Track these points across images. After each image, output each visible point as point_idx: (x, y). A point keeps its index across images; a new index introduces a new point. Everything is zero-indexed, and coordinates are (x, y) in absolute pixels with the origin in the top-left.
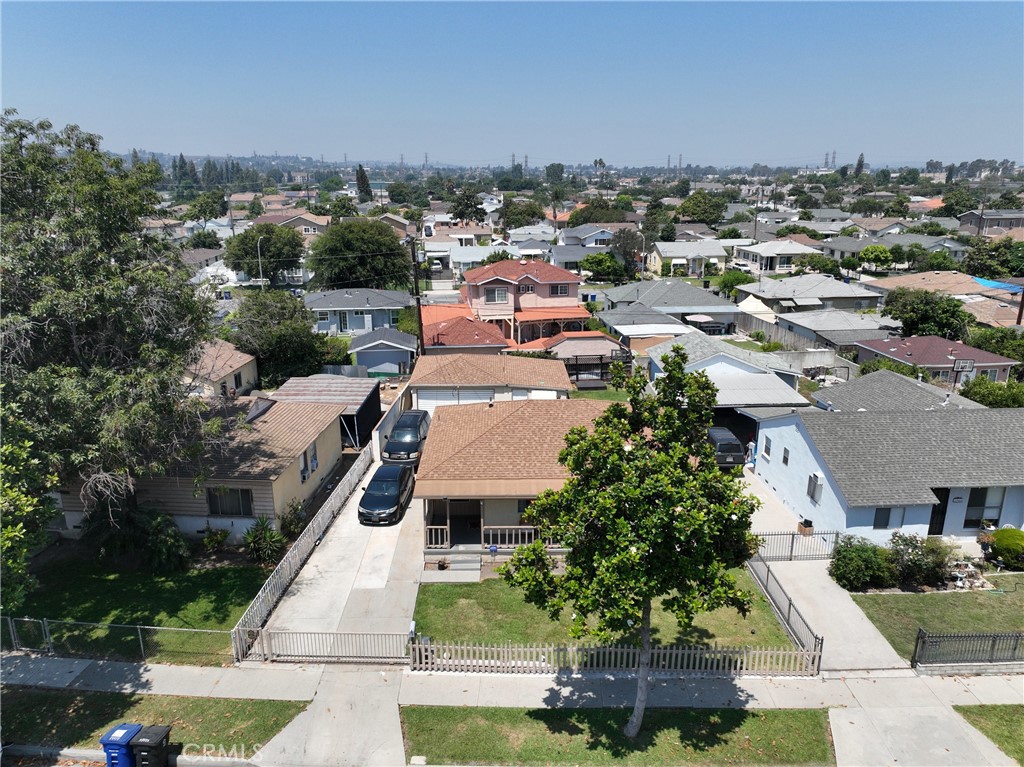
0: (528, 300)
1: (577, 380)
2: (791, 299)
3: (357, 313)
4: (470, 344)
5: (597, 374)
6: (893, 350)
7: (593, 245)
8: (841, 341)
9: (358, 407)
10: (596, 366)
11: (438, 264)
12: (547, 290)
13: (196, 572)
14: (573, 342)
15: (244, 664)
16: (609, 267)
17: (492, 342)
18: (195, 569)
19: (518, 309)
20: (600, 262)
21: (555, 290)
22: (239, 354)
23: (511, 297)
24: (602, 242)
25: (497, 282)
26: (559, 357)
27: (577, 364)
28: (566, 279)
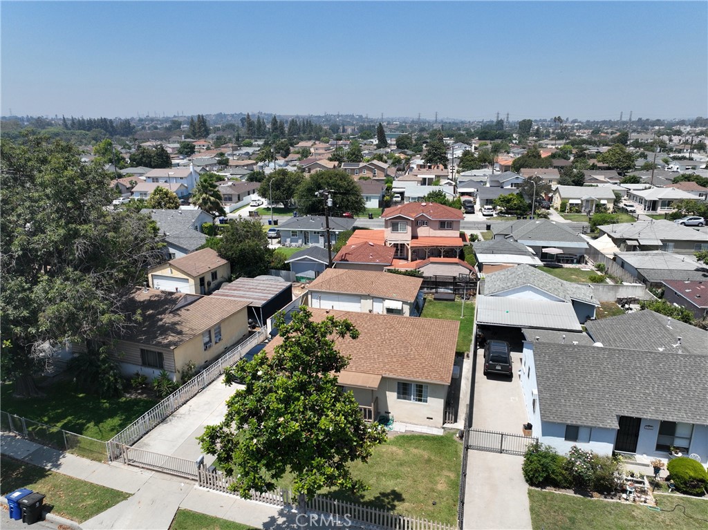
0: (423, 231)
1: (436, 292)
2: (637, 240)
3: (315, 232)
4: (365, 262)
5: (451, 289)
6: (687, 291)
7: (509, 187)
8: (652, 278)
9: (264, 302)
10: (450, 284)
11: (398, 197)
12: (438, 225)
13: (124, 399)
14: (435, 265)
15: (114, 463)
16: (515, 205)
17: (380, 261)
18: (125, 397)
19: (414, 237)
20: (509, 201)
21: (443, 225)
22: (219, 259)
23: (409, 229)
24: (517, 185)
25: (399, 218)
26: (424, 275)
27: (436, 282)
28: (451, 217)
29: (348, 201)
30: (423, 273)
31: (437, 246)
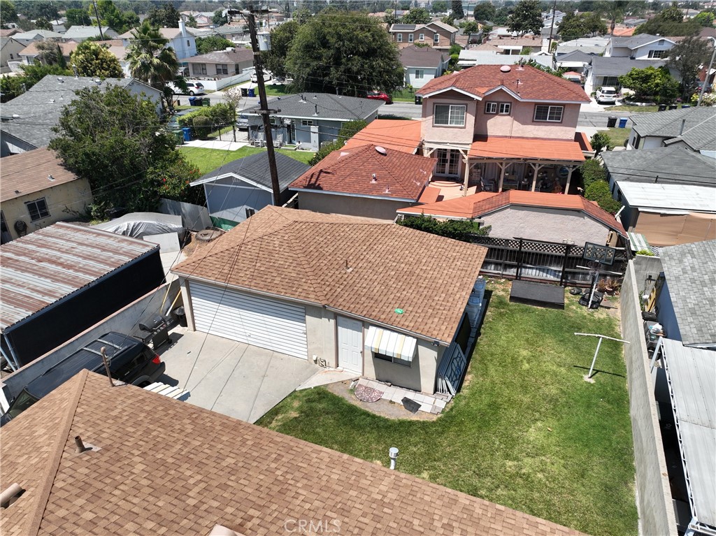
1: (518, 277)
4: (359, 192)
5: (555, 273)
7: (645, 57)
10: (556, 260)
12: (531, 112)
14: (522, 213)
16: (657, 85)
17: (393, 192)
19: (480, 136)
20: (646, 78)
21: (542, 113)
23: (470, 119)
24: (659, 54)
25: (451, 94)
26: (491, 234)
27: (520, 252)
28: (562, 97)
29: (372, 67)
30: (490, 227)
31: (526, 160)
